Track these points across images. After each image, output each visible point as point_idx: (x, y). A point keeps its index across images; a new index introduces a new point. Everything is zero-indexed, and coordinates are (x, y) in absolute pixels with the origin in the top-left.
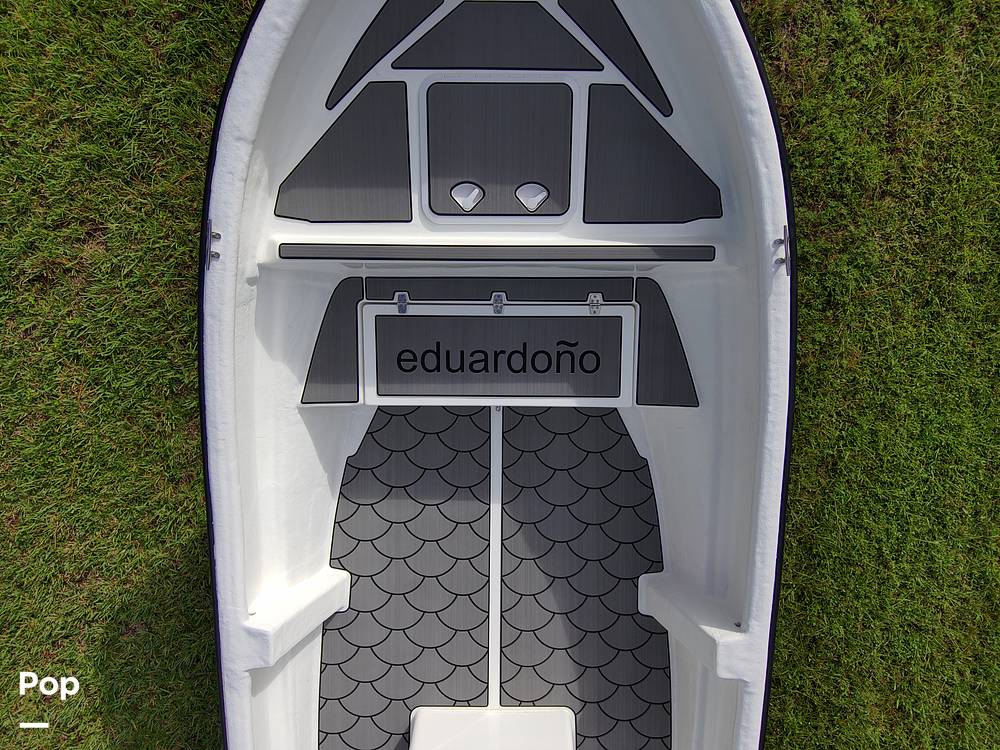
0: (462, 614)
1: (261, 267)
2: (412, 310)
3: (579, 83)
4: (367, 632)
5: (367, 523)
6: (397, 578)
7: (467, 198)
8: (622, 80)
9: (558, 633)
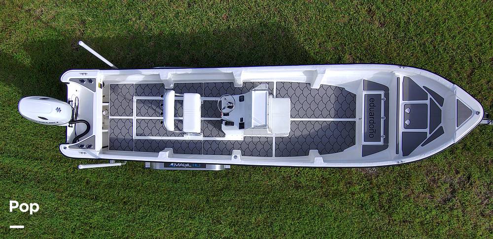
0: (310, 112)
1: (394, 73)
2: (382, 101)
3: (427, 130)
4: (306, 92)
5: (330, 92)
6: (318, 99)
7: (407, 111)
8: (428, 138)
9: (305, 133)
